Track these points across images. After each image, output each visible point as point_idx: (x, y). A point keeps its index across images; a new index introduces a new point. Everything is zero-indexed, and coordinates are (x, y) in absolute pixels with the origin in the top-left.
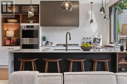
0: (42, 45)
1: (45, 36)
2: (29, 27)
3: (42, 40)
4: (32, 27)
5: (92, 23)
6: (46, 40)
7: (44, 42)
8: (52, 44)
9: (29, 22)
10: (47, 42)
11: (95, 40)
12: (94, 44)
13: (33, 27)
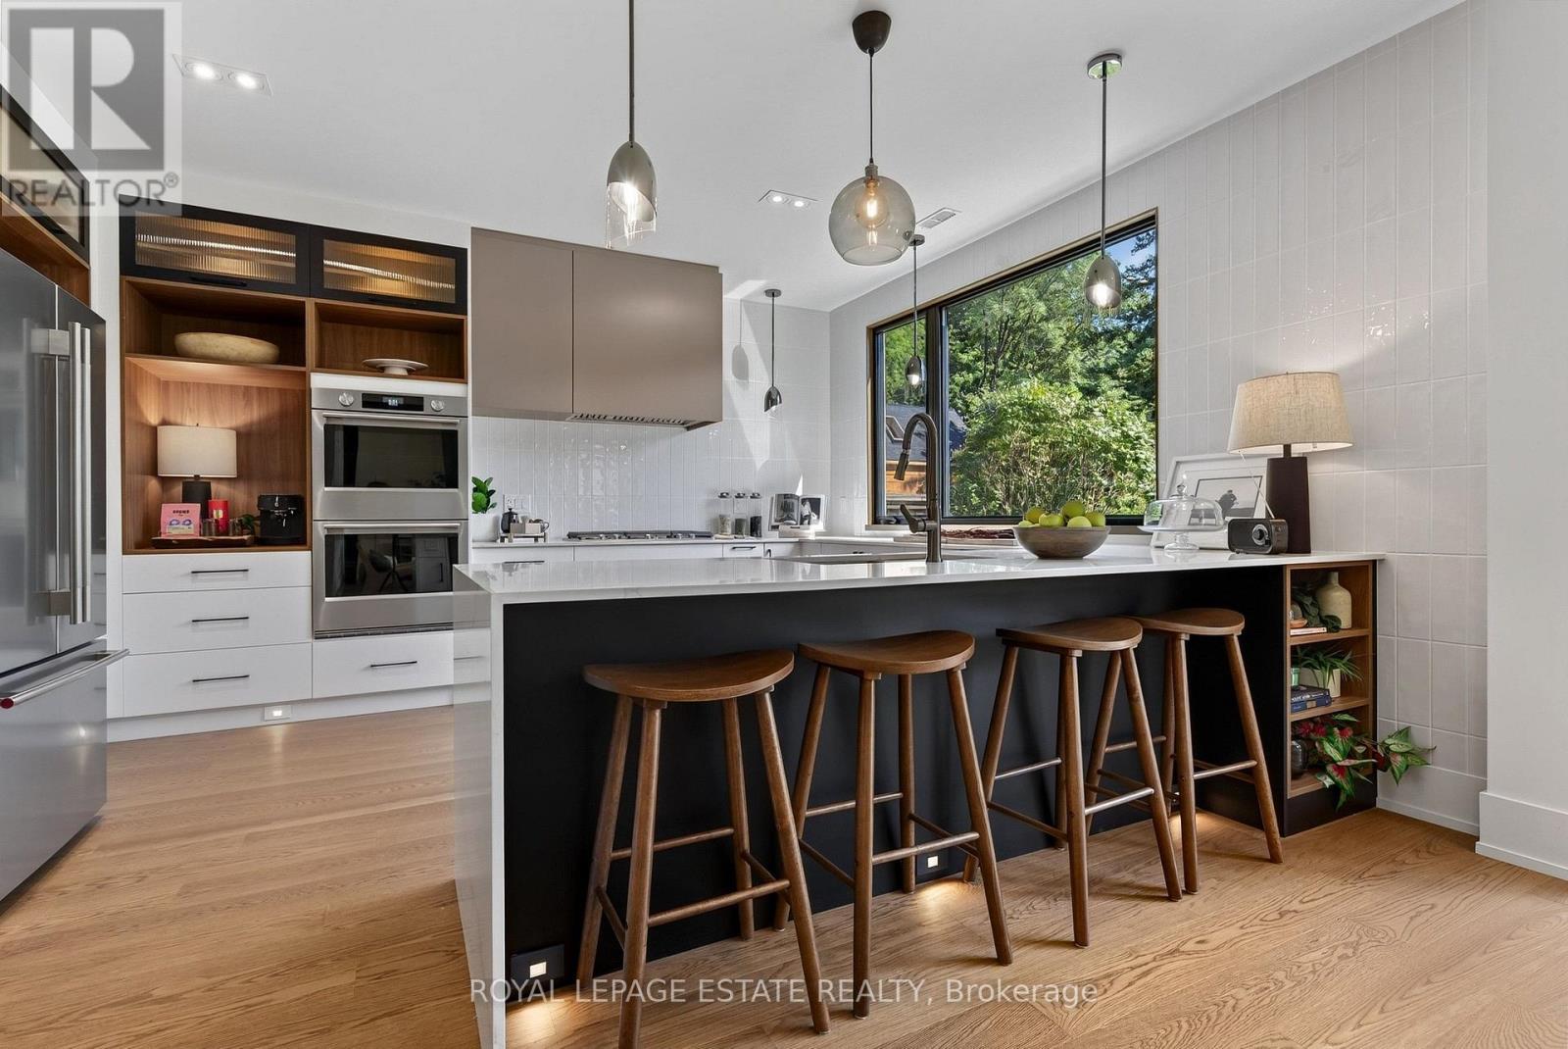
1: (490, 480)
2: (386, 406)
4: (414, 403)
5: (774, 408)
6: (496, 505)
7: (485, 516)
8: (542, 529)
9: (380, 371)
10: (509, 517)
11: (785, 505)
12: (787, 528)
13: (421, 408)
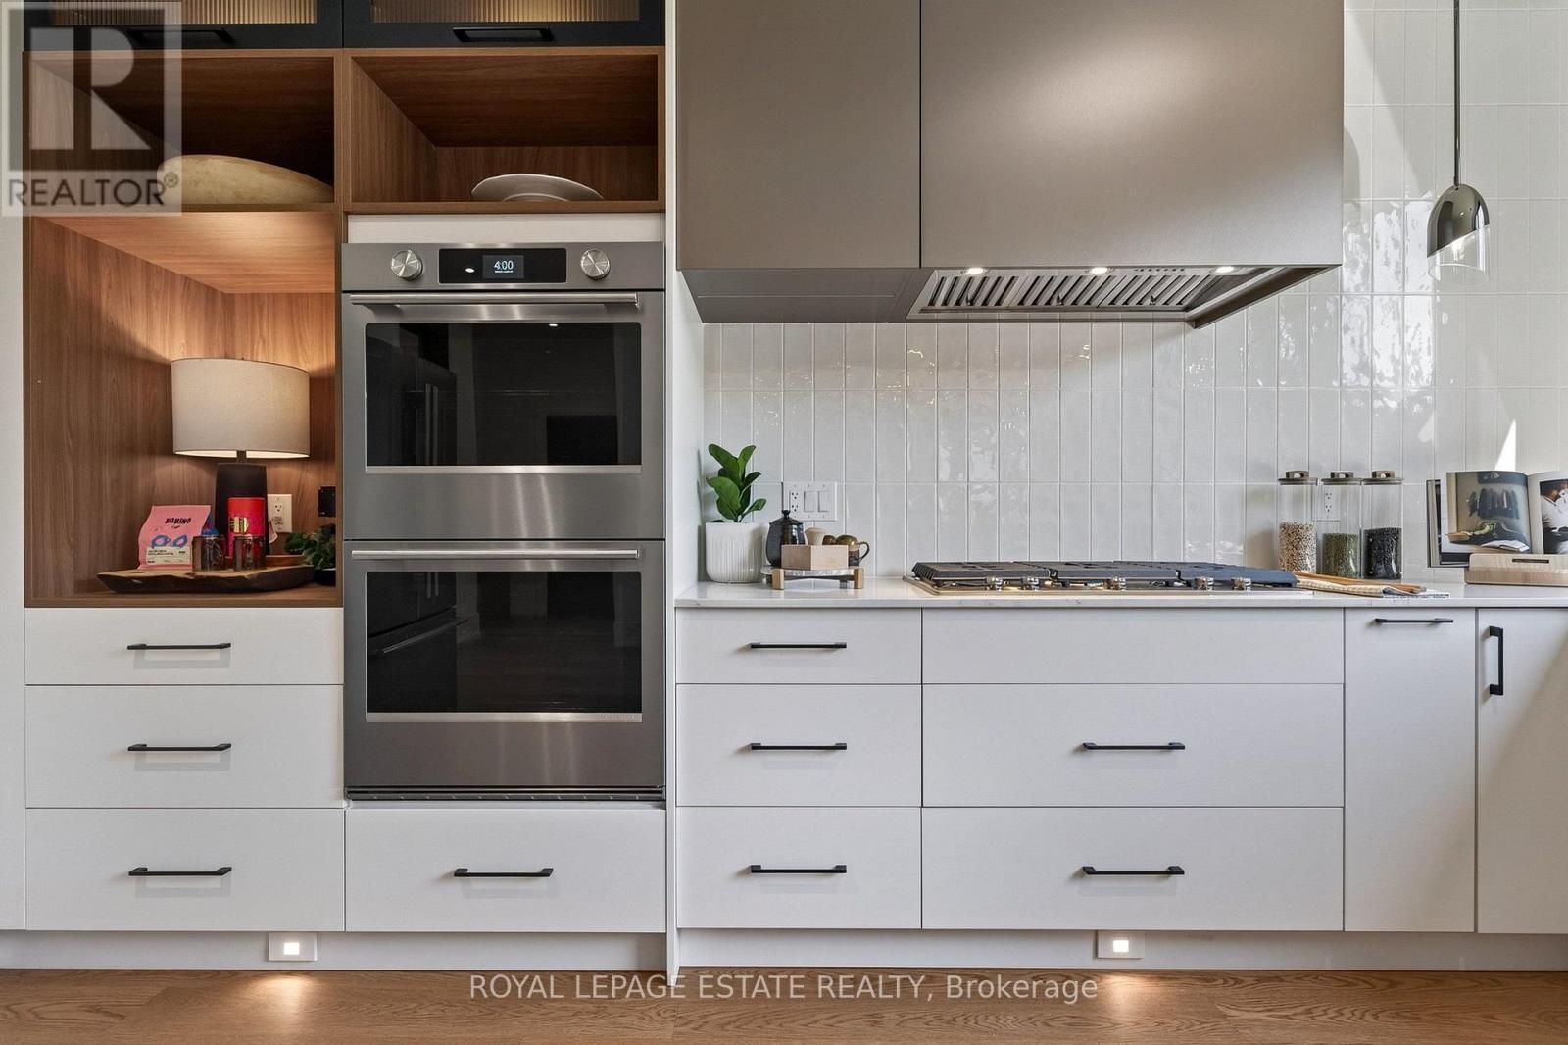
0: (703, 577)
1: (748, 452)
3: (703, 501)
4: (548, 264)
6: (760, 505)
7: (730, 526)
8: (854, 559)
10: (785, 530)
